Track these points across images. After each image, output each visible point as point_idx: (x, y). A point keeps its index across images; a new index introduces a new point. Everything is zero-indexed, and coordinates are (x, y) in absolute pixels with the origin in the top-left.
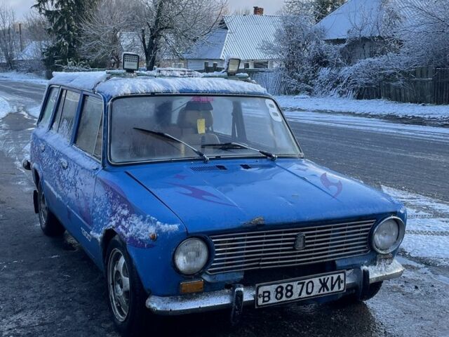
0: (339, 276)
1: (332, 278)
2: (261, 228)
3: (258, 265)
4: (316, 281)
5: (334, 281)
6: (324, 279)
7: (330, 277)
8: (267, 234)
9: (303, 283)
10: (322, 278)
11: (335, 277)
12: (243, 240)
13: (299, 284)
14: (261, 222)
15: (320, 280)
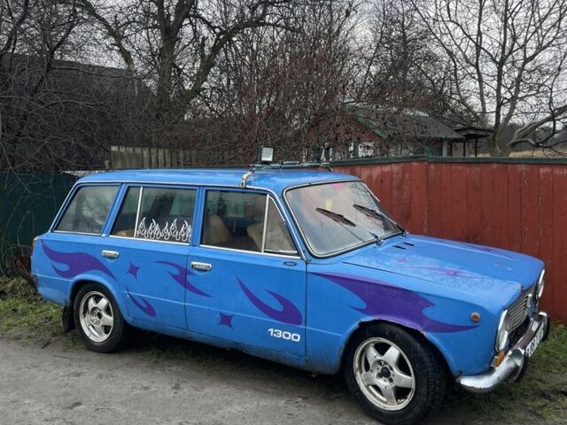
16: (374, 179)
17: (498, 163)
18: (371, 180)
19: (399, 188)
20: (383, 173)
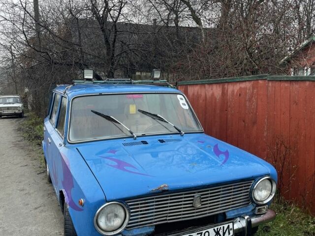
0: (229, 226)
1: (224, 227)
2: (166, 192)
3: (166, 220)
4: (211, 230)
5: (225, 229)
6: (217, 229)
7: (222, 226)
8: (171, 196)
9: (201, 233)
10: (216, 228)
11: (226, 226)
12: (153, 202)
13: (198, 234)
14: (166, 189)
15: (214, 230)
16: (235, 93)
17: (309, 81)
18: (233, 94)
19: (250, 100)
20: (240, 88)
